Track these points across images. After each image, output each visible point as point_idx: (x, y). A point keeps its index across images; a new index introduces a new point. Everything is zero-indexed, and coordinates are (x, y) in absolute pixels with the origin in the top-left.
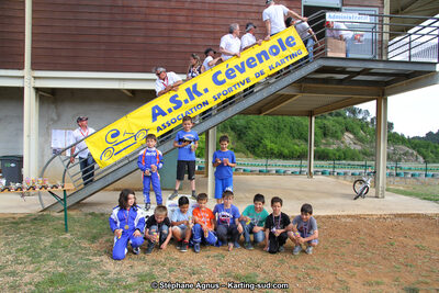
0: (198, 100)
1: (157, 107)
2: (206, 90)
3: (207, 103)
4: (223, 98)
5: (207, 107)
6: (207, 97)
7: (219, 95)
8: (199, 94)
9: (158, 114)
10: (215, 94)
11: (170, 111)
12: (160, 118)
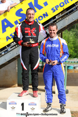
0: (39, 13)
1: (5, 20)
2: (46, 4)
3: (47, 15)
4: (60, 9)
5: (47, 18)
6: (47, 9)
7: (57, 7)
8: (40, 8)
9: (7, 26)
10: (54, 6)
11: (16, 22)
12: (8, 29)
